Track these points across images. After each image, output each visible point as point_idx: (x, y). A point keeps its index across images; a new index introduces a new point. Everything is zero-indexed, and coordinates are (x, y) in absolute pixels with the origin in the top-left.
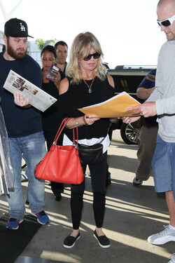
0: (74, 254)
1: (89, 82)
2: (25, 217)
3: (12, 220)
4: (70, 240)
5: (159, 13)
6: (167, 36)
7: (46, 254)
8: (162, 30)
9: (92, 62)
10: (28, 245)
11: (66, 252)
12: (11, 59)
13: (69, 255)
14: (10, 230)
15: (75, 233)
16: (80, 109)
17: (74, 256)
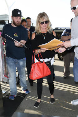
0: (39, 110)
1: (44, 34)
2: (17, 94)
3: (12, 96)
4: (37, 104)
5: (71, 4)
6: (75, 14)
7: (26, 111)
8: (73, 11)
9: (45, 25)
10: (19, 107)
11: (35, 110)
12: (15, 26)
13: (36, 111)
14: (11, 100)
15: (39, 101)
16: (38, 46)
17: (39, 111)
